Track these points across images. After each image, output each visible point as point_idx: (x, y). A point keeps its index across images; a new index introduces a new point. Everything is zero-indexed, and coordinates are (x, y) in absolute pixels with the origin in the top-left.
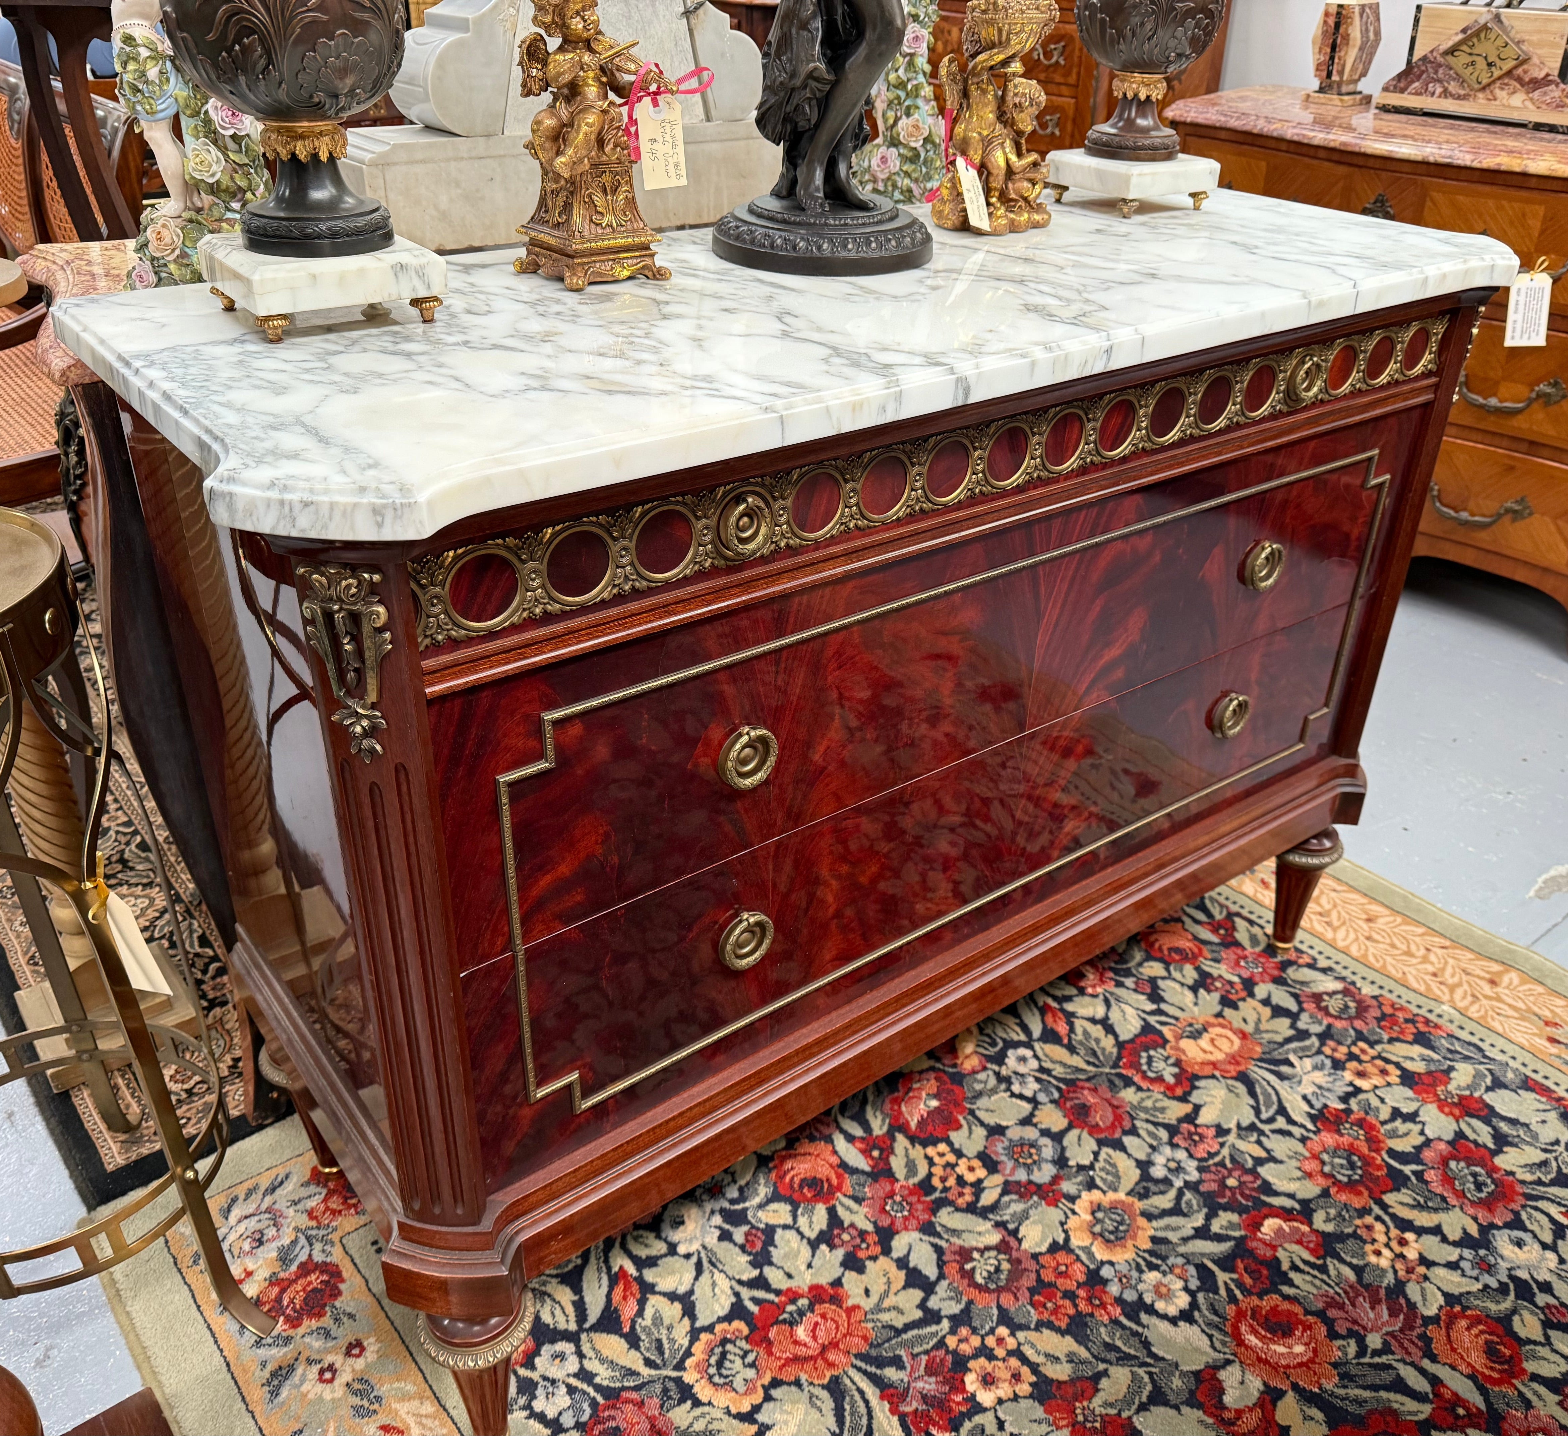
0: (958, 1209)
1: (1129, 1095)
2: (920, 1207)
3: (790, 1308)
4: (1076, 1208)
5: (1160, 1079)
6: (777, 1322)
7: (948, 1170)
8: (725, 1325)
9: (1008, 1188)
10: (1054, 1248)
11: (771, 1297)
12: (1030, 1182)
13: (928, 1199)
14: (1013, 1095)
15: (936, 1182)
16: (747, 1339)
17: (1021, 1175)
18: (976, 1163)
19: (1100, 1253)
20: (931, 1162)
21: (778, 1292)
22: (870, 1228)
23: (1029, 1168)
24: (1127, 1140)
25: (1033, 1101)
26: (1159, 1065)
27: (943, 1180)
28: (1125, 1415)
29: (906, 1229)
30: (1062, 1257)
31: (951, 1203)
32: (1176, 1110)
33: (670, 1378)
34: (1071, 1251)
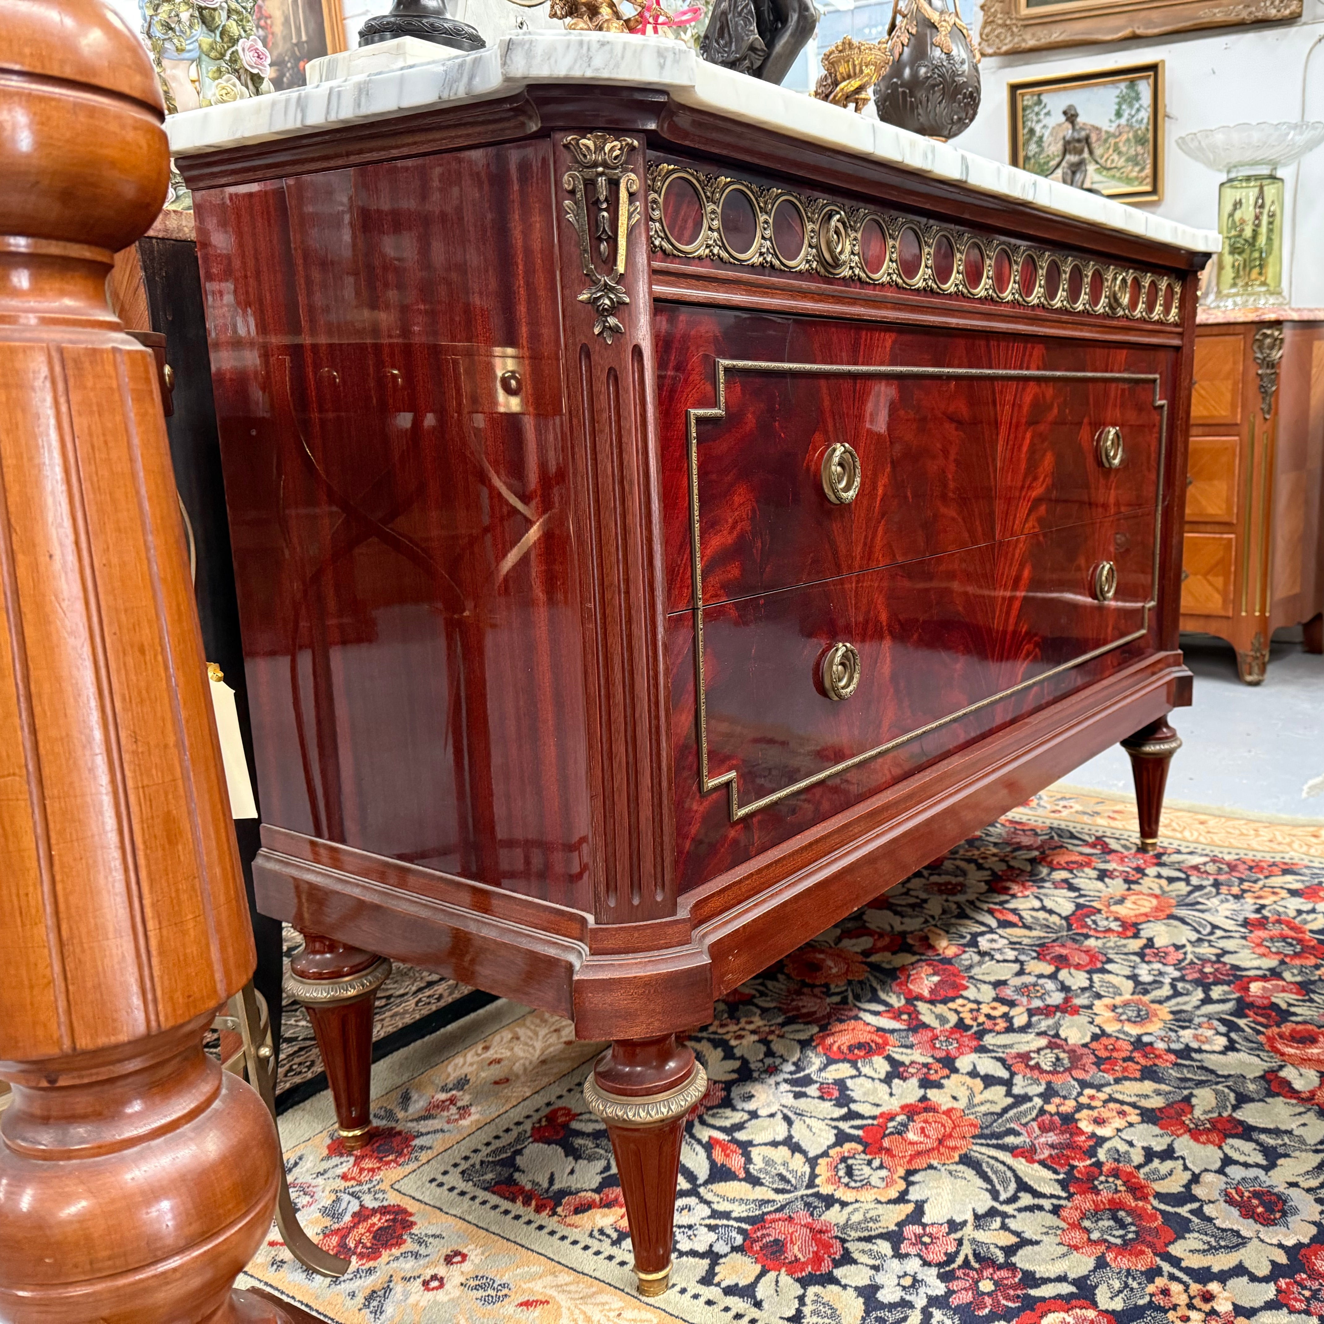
0: (998, 1033)
1: (1091, 942)
2: (966, 1039)
3: (891, 1124)
4: (1096, 1011)
5: (1109, 930)
6: (885, 1136)
7: (975, 1013)
8: (838, 1149)
9: (1031, 1013)
10: (1095, 1037)
11: (870, 1122)
12: (1048, 1006)
13: (969, 1033)
14: (998, 961)
15: (968, 1021)
16: (864, 1152)
17: (1037, 1003)
18: (995, 1004)
19: (1134, 1030)
20: (956, 1011)
21: (874, 1118)
22: (930, 1060)
23: (1041, 998)
24: (1108, 967)
25: (1016, 961)
26: (1103, 923)
27: (975, 1019)
28: (1225, 1114)
29: (962, 1054)
30: (1104, 1040)
31: (991, 1031)
32: (1135, 945)
33: (807, 1196)
34: (1109, 1036)
